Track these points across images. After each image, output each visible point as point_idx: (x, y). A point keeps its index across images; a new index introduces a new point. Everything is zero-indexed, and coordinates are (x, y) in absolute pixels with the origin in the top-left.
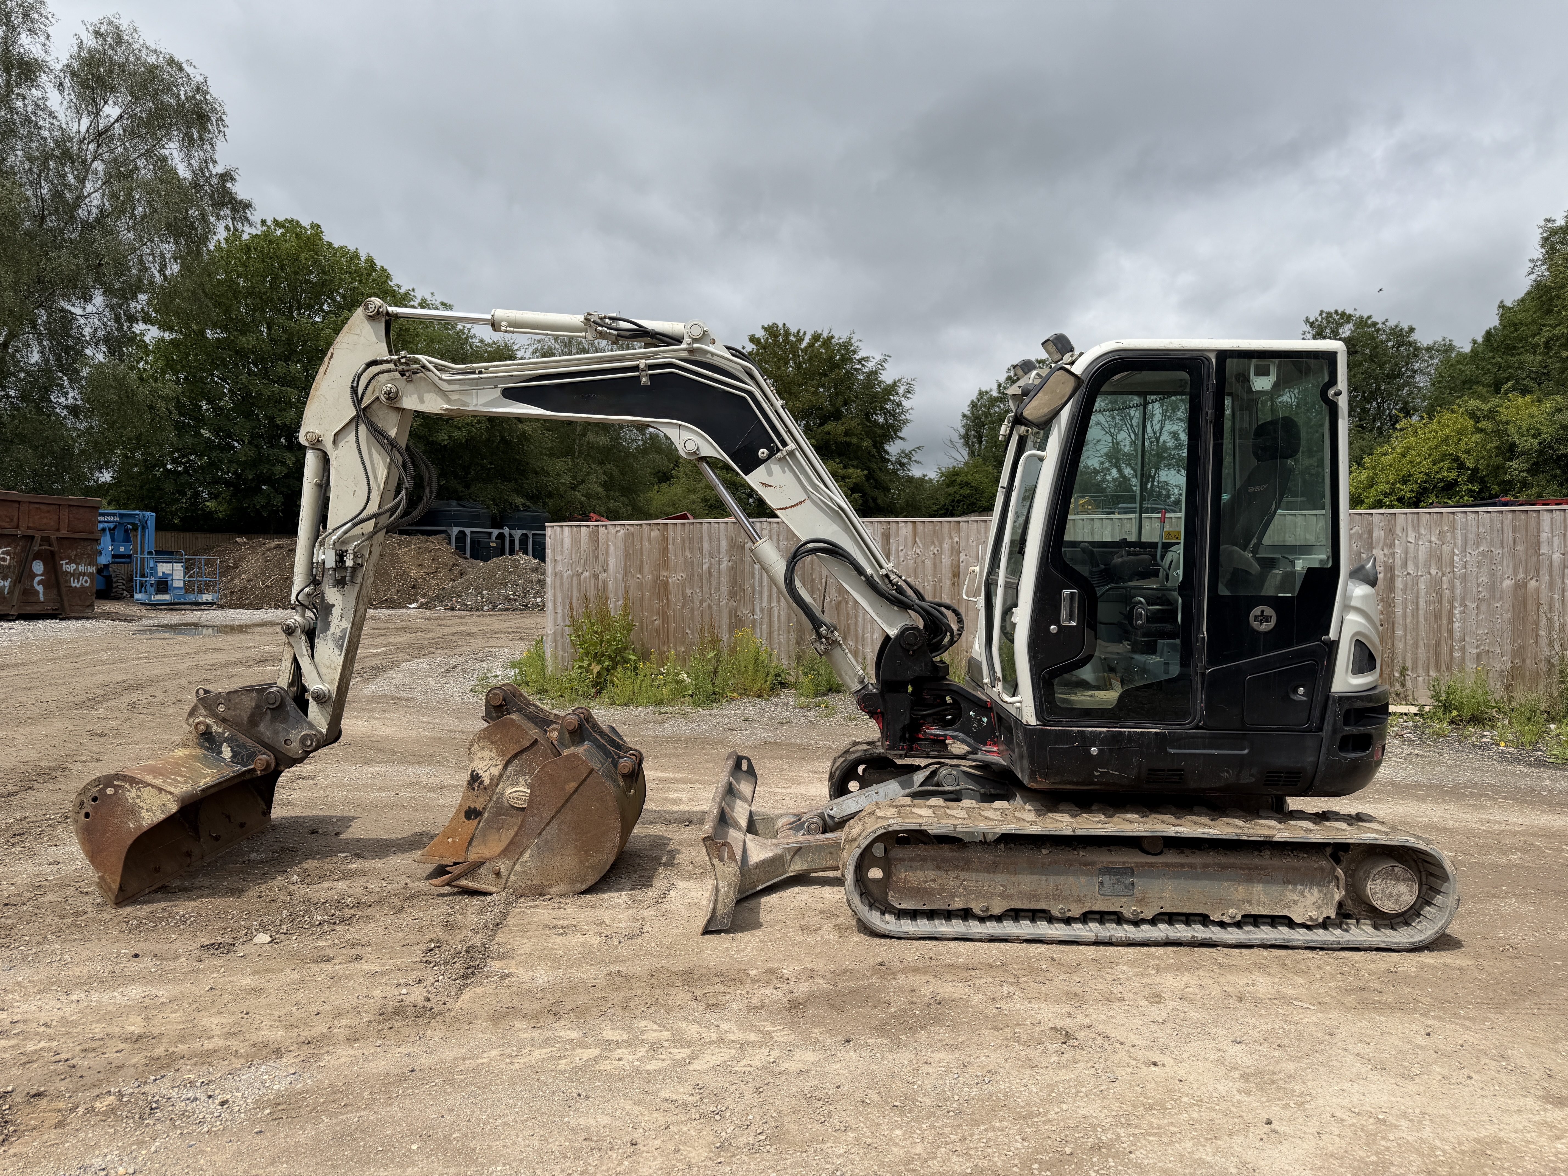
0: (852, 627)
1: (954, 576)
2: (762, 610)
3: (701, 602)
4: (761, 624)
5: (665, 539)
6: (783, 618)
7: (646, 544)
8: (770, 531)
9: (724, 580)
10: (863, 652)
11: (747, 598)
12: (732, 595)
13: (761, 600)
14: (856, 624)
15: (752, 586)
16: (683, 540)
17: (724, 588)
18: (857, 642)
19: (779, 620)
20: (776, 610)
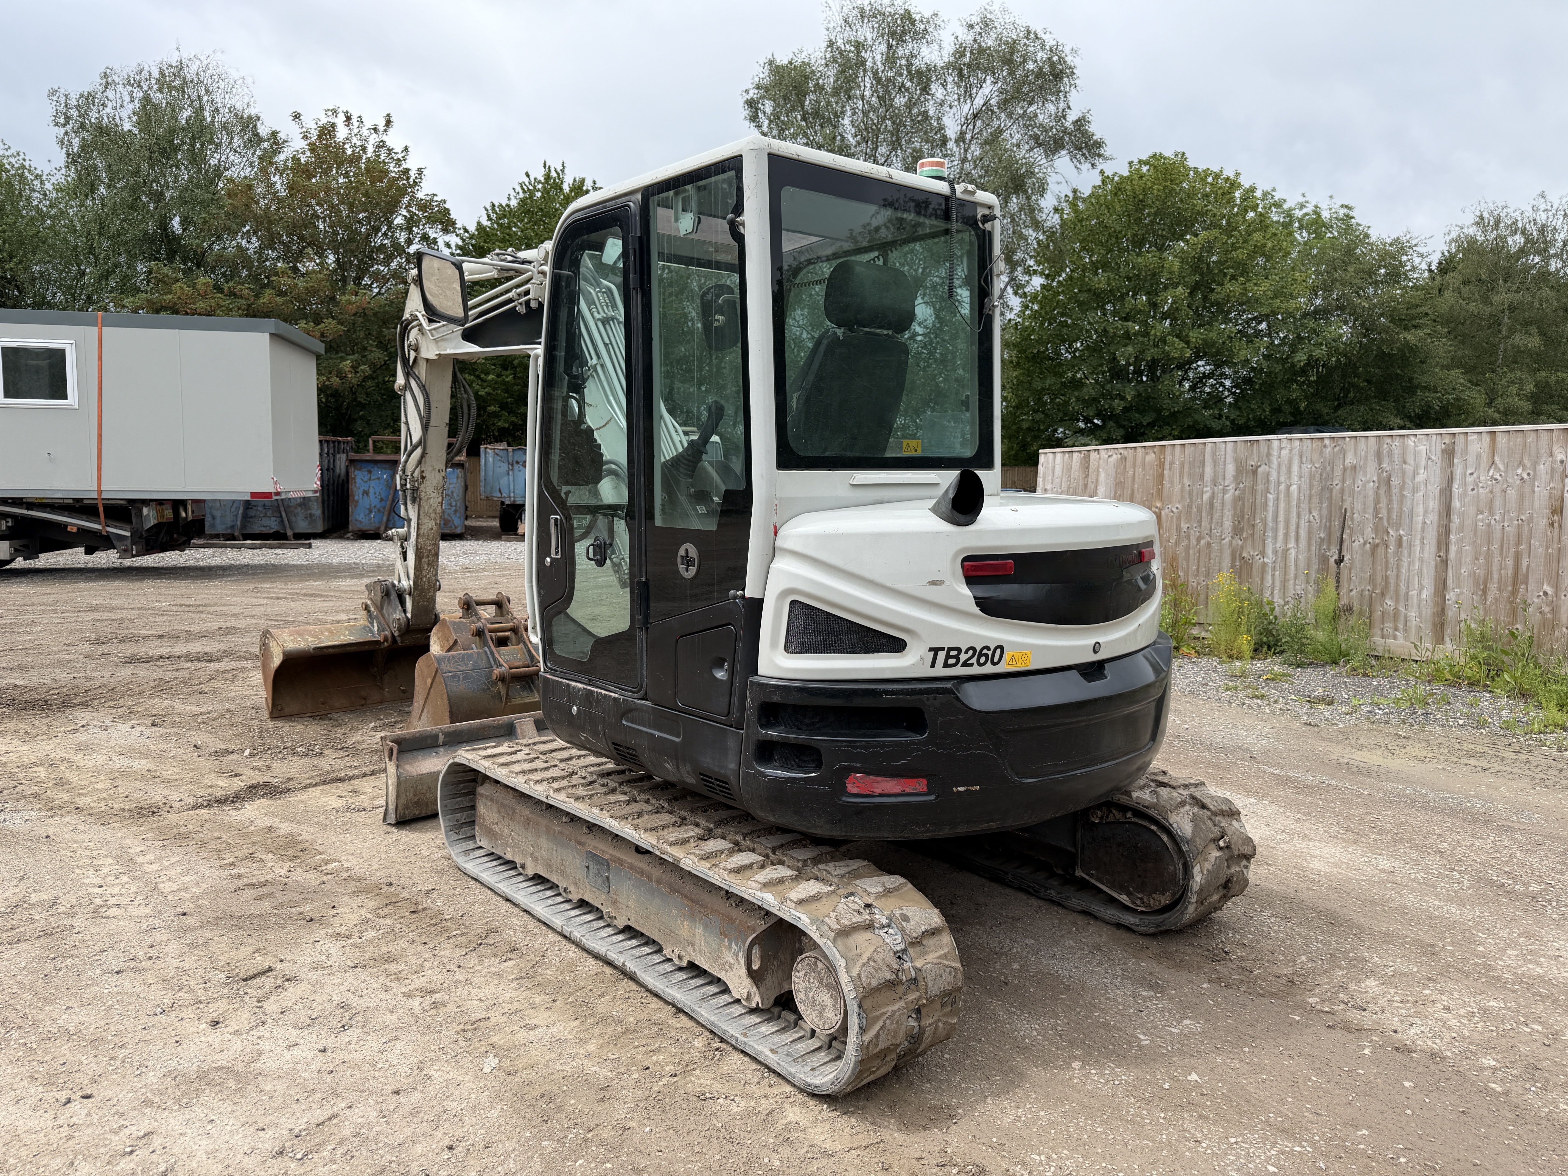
0: (1392, 581)
1: (1553, 513)
2: (1275, 552)
3: (1199, 539)
4: (1274, 569)
5: (1162, 464)
6: (1302, 564)
7: (1139, 470)
8: (1291, 450)
9: (1228, 514)
10: (1406, 617)
11: (1257, 536)
12: (1237, 531)
13: (1275, 538)
14: (1398, 576)
15: (1264, 522)
16: (1182, 465)
17: (1228, 524)
18: (1397, 601)
19: (1296, 565)
20: (1293, 552)
